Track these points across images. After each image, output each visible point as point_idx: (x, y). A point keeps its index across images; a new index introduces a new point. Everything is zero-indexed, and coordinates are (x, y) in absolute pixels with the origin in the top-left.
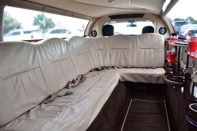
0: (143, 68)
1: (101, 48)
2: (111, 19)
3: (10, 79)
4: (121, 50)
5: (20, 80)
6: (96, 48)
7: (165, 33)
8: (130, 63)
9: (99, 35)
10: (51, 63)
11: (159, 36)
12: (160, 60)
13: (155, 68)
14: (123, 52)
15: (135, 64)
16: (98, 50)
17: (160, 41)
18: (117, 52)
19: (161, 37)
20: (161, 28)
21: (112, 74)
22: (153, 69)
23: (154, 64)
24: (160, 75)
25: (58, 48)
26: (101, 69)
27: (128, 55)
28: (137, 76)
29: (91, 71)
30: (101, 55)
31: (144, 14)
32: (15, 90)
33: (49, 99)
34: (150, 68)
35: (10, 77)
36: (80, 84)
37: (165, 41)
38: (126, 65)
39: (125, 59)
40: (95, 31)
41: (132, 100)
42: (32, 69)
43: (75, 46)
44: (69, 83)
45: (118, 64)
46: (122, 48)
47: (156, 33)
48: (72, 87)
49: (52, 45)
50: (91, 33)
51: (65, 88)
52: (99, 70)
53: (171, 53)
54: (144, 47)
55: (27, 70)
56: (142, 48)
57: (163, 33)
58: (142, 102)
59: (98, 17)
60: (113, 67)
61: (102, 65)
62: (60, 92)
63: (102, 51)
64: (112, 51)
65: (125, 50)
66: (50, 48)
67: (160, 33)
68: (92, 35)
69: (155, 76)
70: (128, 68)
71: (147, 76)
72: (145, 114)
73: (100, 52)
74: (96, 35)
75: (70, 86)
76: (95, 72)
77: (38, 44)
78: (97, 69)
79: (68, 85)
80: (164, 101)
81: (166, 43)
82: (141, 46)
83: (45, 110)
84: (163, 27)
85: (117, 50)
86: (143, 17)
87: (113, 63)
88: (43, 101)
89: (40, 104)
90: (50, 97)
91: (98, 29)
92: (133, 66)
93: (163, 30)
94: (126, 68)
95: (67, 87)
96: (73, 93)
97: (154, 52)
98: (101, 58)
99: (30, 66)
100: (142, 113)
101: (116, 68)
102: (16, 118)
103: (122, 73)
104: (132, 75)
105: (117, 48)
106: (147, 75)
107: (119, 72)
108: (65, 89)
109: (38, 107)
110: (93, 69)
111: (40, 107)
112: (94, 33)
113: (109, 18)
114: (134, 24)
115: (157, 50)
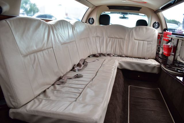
0: (136, 58)
1: (99, 35)
2: (109, 9)
3: (29, 57)
4: (117, 39)
5: (37, 59)
6: (95, 35)
7: (158, 27)
8: (125, 52)
9: (96, 23)
10: (62, 45)
11: (154, 30)
12: (152, 52)
13: (147, 59)
14: (118, 41)
15: (129, 54)
16: (96, 38)
17: (154, 34)
18: (113, 41)
19: (155, 30)
20: (155, 23)
21: (111, 61)
22: (145, 59)
23: (146, 55)
24: (155, 65)
25: (66, 31)
26: (99, 55)
27: (123, 45)
28: (134, 65)
29: (89, 57)
30: (99, 42)
31: (141, 8)
32: (33, 68)
33: (60, 80)
34: (142, 58)
35: (29, 54)
36: (84, 68)
37: (158, 35)
38: (120, 54)
39: (121, 48)
40: (92, 19)
41: (129, 86)
42: (46, 49)
43: (78, 30)
44: (74, 66)
45: (114, 52)
46: (118, 37)
47: (150, 26)
48: (78, 70)
49: (62, 26)
50: (88, 20)
51: (71, 70)
52: (97, 57)
53: (169, 46)
54: (139, 39)
55: (43, 49)
56: (137, 39)
57: (157, 27)
58: (139, 88)
59: (97, 6)
60: (108, 55)
61: (99, 52)
62: (68, 74)
63: (99, 39)
64: (108, 39)
65: (121, 40)
66: (60, 29)
67: (154, 27)
68: (89, 23)
69: (150, 66)
70: (123, 57)
71: (143, 66)
72: (145, 99)
73: (97, 39)
74: (93, 23)
75: (76, 68)
76: (93, 57)
77: (51, 24)
78: (94, 56)
79: (73, 68)
80: (159, 89)
81: (159, 37)
82: (136, 38)
83: (61, 91)
84: (157, 22)
85: (113, 39)
86: (139, 11)
87: (109, 51)
88: (55, 82)
89: (53, 85)
90: (60, 78)
91: (95, 17)
92: (127, 55)
93: (156, 24)
94: (121, 56)
95: (73, 69)
96: (83, 76)
97: (148, 44)
98: (98, 45)
99: (45, 45)
100: (142, 99)
101: (112, 56)
102: (35, 98)
103: (120, 61)
104: (129, 63)
105: (113, 37)
106: (143, 64)
107: (117, 60)
108: (72, 72)
109: (52, 87)
110: (91, 55)
111: (55, 88)
112: (92, 21)
113: (108, 8)
114: (126, 16)
115: (150, 43)
